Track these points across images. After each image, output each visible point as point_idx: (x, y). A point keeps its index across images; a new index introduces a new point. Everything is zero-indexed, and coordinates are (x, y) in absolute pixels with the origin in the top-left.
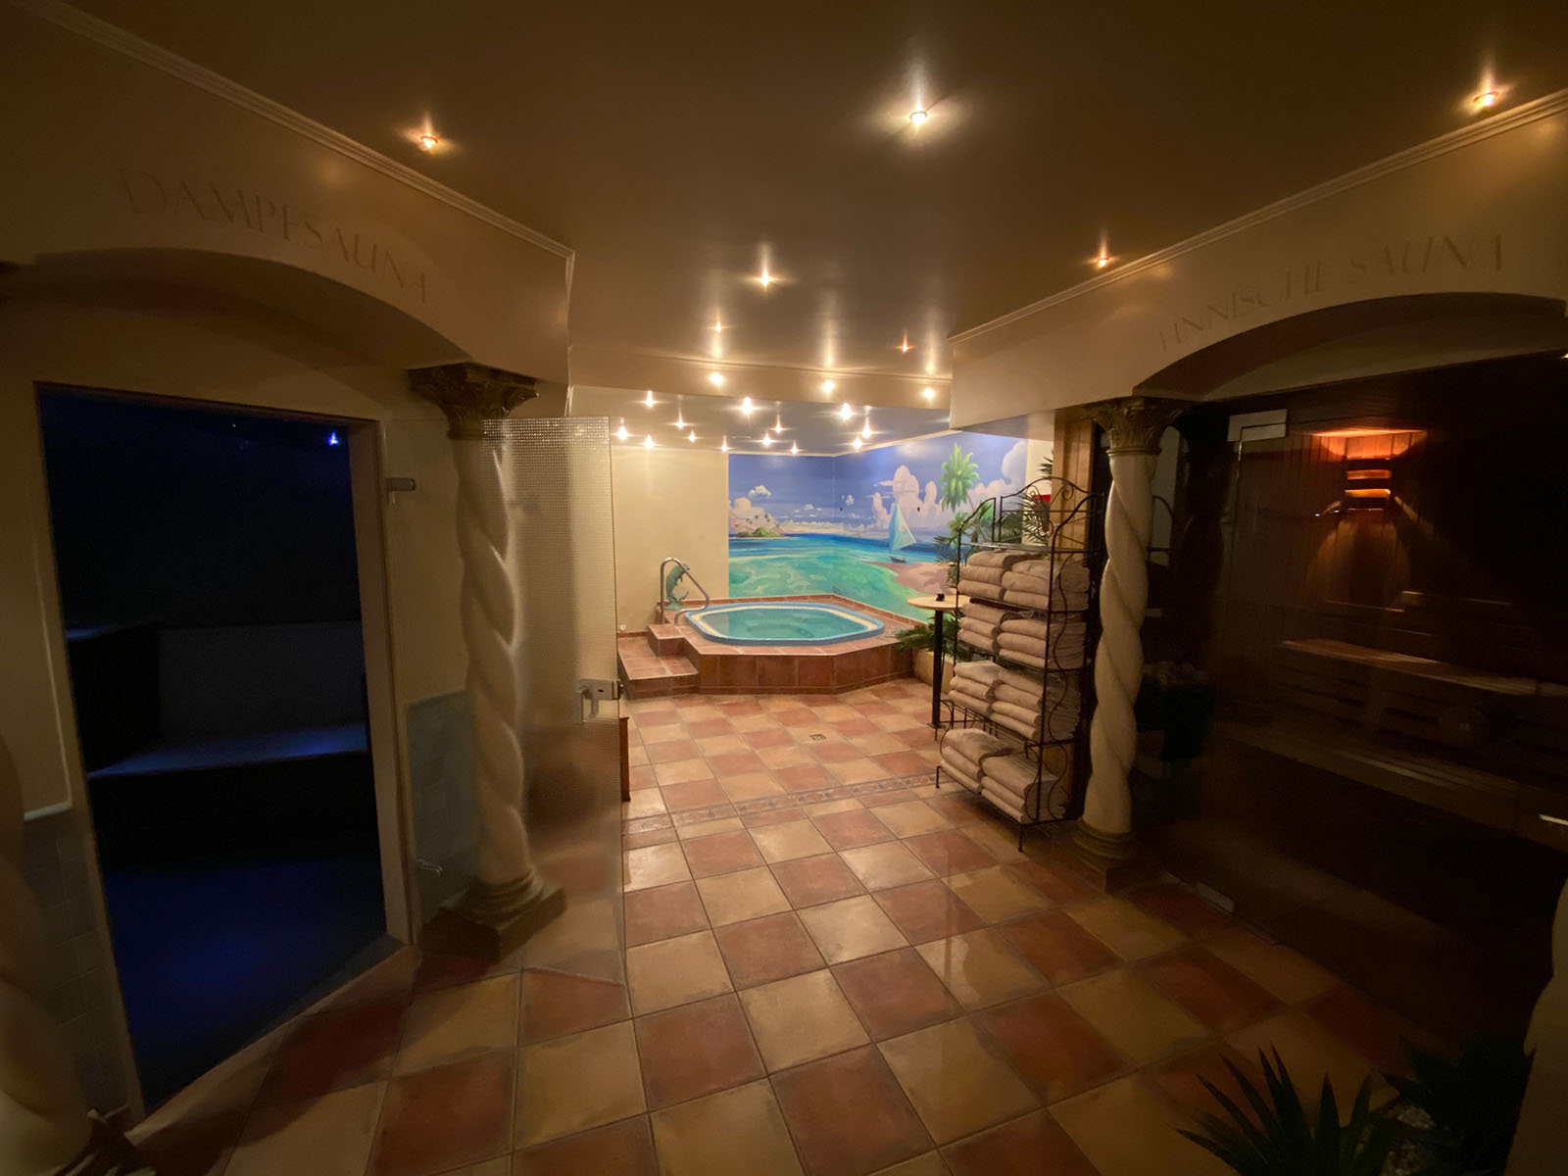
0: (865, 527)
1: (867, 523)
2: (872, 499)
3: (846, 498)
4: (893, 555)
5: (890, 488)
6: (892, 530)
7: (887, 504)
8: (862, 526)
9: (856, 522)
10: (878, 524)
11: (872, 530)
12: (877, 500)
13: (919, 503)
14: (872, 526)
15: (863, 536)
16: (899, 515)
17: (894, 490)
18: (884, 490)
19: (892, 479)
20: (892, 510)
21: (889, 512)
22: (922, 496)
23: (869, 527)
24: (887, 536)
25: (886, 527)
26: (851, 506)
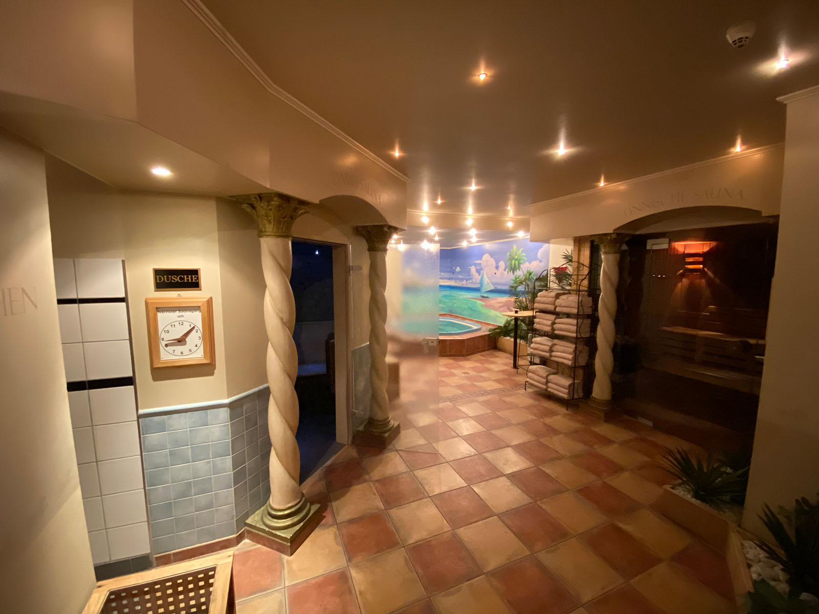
0: (467, 281)
1: (467, 280)
2: (470, 269)
3: (456, 268)
4: (482, 295)
5: (480, 264)
6: (481, 283)
7: (478, 271)
8: (465, 281)
9: (462, 280)
10: (474, 280)
11: (470, 283)
12: (473, 269)
13: (496, 271)
14: (470, 281)
15: (465, 286)
16: (485, 276)
17: (482, 265)
18: (475, 265)
19: (481, 260)
20: (481, 273)
21: (479, 274)
22: (497, 268)
23: (468, 282)
24: (478, 286)
25: (478, 281)
26: (458, 272)
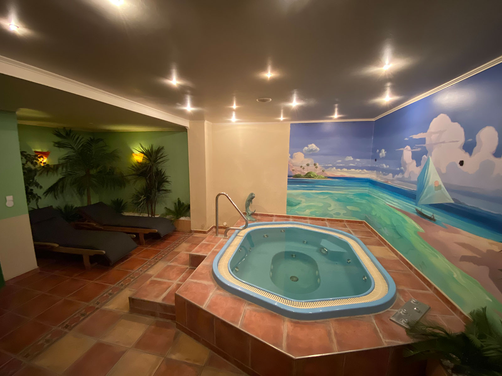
2: (402, 151)
3: (380, 152)
4: (419, 209)
5: (423, 141)
6: (421, 181)
7: (417, 157)
8: (391, 175)
9: (386, 171)
11: (398, 179)
14: (400, 176)
16: (432, 168)
18: (413, 143)
19: (425, 131)
21: (418, 165)
22: (469, 147)
23: (396, 176)
26: (383, 158)
